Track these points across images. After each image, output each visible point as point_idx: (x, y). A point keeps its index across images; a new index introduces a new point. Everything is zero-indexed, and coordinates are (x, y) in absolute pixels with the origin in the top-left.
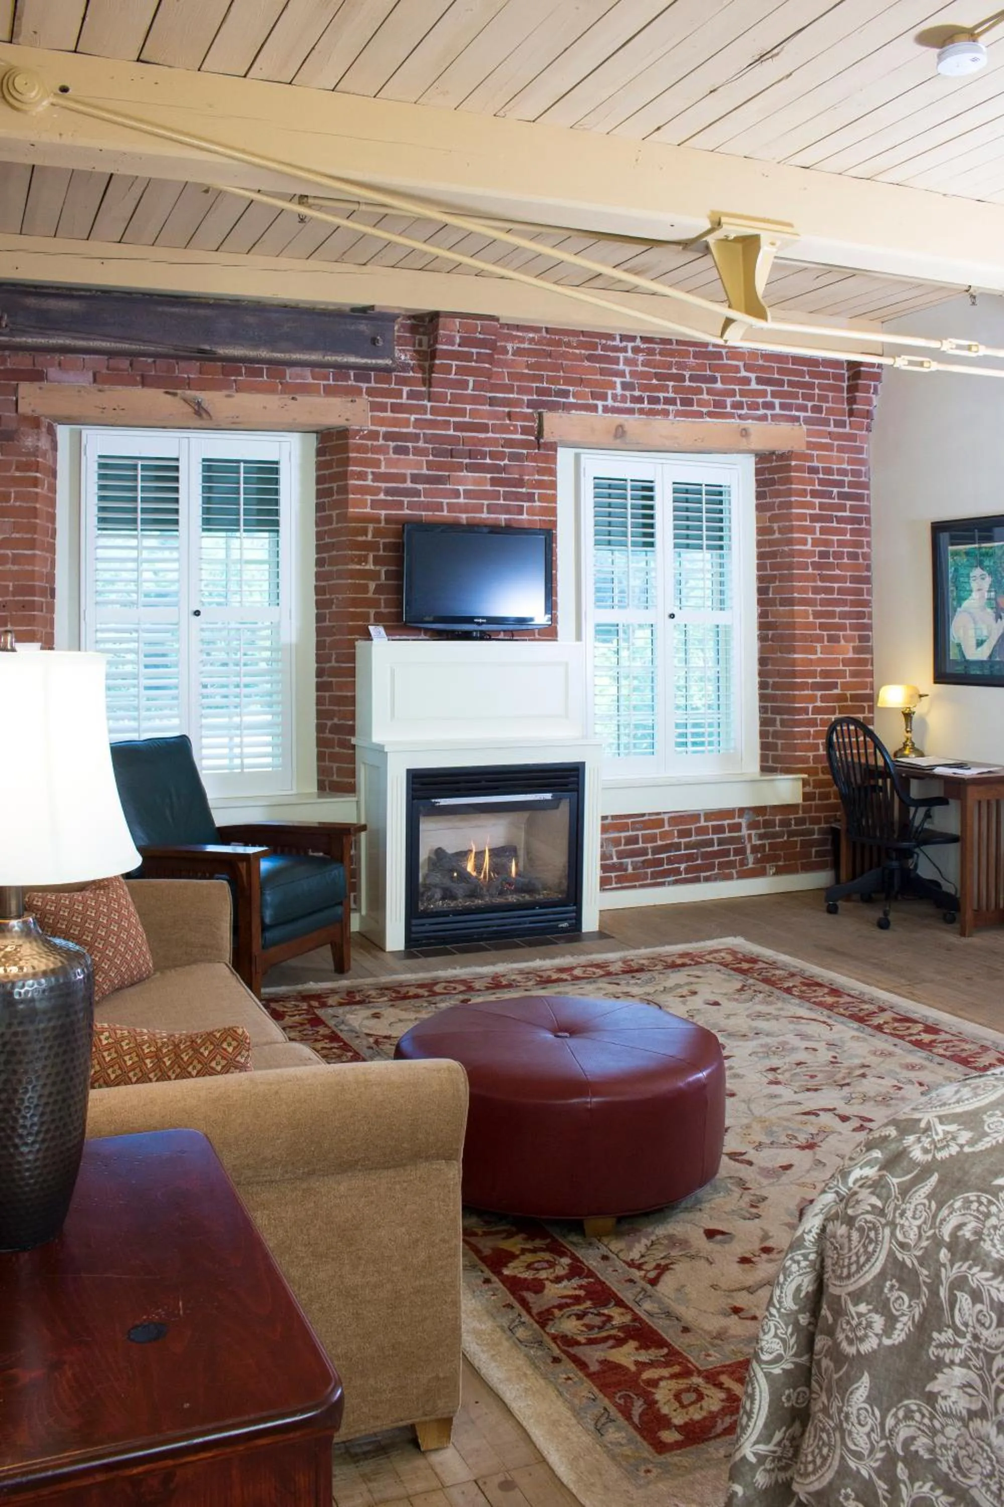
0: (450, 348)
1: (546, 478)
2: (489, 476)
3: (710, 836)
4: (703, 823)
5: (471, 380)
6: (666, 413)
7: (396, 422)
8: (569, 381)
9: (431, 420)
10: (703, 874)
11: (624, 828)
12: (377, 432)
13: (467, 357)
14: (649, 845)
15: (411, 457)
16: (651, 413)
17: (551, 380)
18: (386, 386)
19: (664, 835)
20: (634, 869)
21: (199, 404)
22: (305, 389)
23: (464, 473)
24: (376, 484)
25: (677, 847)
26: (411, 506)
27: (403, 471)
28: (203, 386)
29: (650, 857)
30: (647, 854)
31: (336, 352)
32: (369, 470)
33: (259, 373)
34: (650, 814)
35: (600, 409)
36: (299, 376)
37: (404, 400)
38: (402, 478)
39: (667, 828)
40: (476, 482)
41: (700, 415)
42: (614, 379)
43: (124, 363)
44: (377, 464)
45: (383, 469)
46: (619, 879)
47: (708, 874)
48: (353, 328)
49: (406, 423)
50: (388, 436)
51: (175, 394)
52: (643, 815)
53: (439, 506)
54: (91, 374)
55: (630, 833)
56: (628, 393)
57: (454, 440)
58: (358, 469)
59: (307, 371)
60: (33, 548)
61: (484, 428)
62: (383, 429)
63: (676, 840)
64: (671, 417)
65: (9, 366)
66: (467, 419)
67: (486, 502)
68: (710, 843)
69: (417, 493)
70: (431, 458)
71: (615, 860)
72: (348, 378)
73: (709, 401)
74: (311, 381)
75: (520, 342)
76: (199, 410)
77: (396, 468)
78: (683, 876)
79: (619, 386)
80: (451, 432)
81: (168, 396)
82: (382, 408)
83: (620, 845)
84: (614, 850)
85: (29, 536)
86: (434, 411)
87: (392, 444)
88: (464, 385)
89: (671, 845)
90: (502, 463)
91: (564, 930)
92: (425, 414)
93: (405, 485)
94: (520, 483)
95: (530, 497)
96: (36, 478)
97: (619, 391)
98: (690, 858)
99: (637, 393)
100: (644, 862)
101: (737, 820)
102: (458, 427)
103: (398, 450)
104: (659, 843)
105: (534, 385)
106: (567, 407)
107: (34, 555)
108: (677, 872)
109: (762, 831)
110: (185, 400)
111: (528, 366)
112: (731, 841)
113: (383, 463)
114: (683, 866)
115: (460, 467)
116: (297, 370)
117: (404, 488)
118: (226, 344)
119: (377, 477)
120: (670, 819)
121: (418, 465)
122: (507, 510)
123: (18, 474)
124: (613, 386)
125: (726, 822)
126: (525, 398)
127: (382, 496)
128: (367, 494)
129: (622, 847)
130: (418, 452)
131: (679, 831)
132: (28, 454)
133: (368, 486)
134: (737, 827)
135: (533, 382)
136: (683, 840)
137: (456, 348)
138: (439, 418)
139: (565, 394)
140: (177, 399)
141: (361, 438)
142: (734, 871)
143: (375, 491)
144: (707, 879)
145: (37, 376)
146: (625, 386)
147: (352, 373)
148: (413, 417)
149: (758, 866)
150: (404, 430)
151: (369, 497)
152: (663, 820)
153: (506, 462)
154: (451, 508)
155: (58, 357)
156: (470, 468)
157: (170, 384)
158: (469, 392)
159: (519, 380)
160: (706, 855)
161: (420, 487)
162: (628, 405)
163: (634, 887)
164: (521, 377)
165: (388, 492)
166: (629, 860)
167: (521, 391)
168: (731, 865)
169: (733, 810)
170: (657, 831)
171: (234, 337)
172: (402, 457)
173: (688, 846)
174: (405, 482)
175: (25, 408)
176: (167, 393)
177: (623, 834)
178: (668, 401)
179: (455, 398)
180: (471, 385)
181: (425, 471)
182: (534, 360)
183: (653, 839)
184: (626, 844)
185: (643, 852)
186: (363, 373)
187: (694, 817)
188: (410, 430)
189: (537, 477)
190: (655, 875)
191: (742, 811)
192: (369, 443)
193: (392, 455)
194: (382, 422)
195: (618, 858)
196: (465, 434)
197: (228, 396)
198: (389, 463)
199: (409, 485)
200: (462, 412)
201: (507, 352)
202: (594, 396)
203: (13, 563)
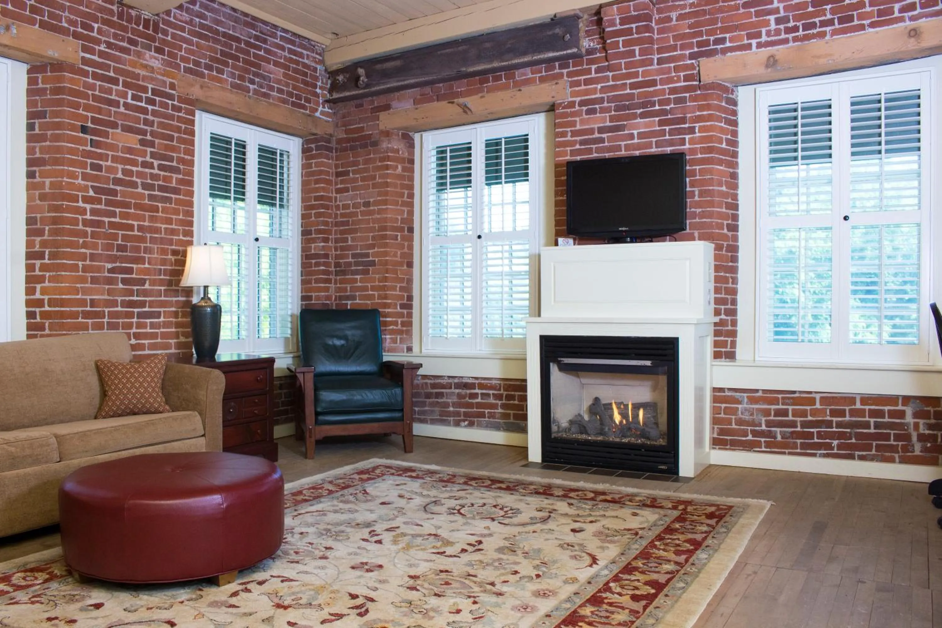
0: (615, 28)
1: (705, 113)
2: (657, 119)
3: (867, 419)
4: (858, 406)
5: (637, 48)
6: (822, 35)
7: (587, 92)
8: (724, 30)
9: (612, 85)
10: (857, 453)
11: (775, 401)
12: (574, 102)
13: (629, 32)
14: (799, 419)
15: (598, 115)
16: (806, 38)
17: (709, 33)
18: (580, 68)
19: (814, 412)
20: (782, 438)
21: (465, 106)
22: (527, 82)
23: (639, 120)
24: (573, 139)
25: (829, 424)
26: (598, 150)
27: (592, 126)
28: (469, 93)
29: (799, 429)
30: (796, 427)
31: (540, 52)
32: (569, 129)
33: (499, 78)
34: (801, 392)
35: (754, 45)
36: (525, 74)
37: (593, 75)
38: (591, 131)
39: (818, 406)
40: (647, 125)
41: (862, 27)
42: (768, 17)
43: (428, 90)
44: (574, 124)
45: (578, 127)
46: (768, 445)
47: (864, 453)
48: (550, 33)
49: (595, 91)
50: (582, 103)
51: (453, 103)
52: (794, 392)
53: (619, 148)
54: (412, 100)
55: (781, 407)
56: (782, 27)
57: (630, 97)
58: (561, 130)
59: (528, 70)
60: (386, 205)
61: (653, 83)
62: (578, 99)
63: (828, 418)
64: (828, 37)
65: (376, 105)
66: (640, 79)
67: (654, 140)
68: (867, 425)
69: (602, 140)
70: (613, 113)
71: (764, 427)
72: (555, 68)
73: (872, 11)
74: (530, 76)
75: (682, 9)
76: (465, 109)
77: (588, 125)
78: (835, 451)
79: (773, 22)
80: (628, 91)
81: (450, 104)
82: (578, 83)
83: (769, 415)
84: (763, 419)
85: (384, 198)
86: (614, 78)
87: (584, 108)
88: (632, 53)
89: (823, 422)
90: (668, 108)
91: (662, 471)
92: (608, 81)
93: (594, 136)
94: (683, 120)
95: (692, 130)
96: (387, 165)
97: (773, 26)
98: (841, 436)
99: (791, 24)
100: (792, 433)
101: (900, 407)
102: (633, 86)
103: (589, 112)
104: (810, 418)
105: (695, 40)
106: (724, 51)
107: (387, 208)
108: (829, 446)
109: (933, 421)
110: (458, 105)
111: (690, 27)
112: (891, 426)
113: (578, 123)
114: (835, 443)
115: (635, 116)
116: (522, 71)
117: (593, 138)
118: (473, 64)
119: (575, 133)
120: (822, 398)
121: (604, 120)
122: (671, 143)
123: (380, 164)
124: (767, 24)
125: (886, 408)
126: (687, 52)
127: (578, 147)
128: (568, 146)
129: (772, 418)
130: (603, 110)
131: (831, 410)
132: (384, 152)
133: (568, 141)
134: (902, 414)
135: (694, 38)
136: (834, 419)
137: (619, 27)
138: (618, 83)
139: (723, 41)
140: (454, 105)
141: (563, 108)
142: (896, 456)
143: (573, 143)
144: (862, 458)
145: (387, 107)
146: (778, 21)
147: (557, 64)
148: (599, 86)
149: (928, 455)
150: (593, 97)
151: (569, 149)
152: (814, 399)
153: (672, 106)
154: (627, 147)
155: (397, 94)
156: (642, 116)
157: (450, 97)
158: (638, 58)
159: (681, 40)
160: (859, 436)
161: (604, 135)
162: (783, 36)
163: (784, 453)
164: (683, 36)
165: (582, 143)
166: (778, 430)
167: (683, 47)
168: (893, 449)
169: (897, 397)
170: (808, 408)
171: (479, 58)
172: (592, 116)
173: (839, 425)
174: (593, 133)
175: (382, 127)
176: (449, 103)
177: (773, 407)
178: (823, 24)
179: (628, 65)
180: (637, 52)
181: (608, 124)
182: (693, 21)
183: (804, 414)
184: (775, 416)
185: (793, 424)
186: (564, 61)
187: (849, 399)
188: (598, 95)
189: (698, 113)
190: (803, 446)
191: (907, 399)
192: (569, 110)
193: (585, 116)
194: (576, 94)
195: (767, 426)
196: (638, 91)
197: (482, 97)
198: (582, 122)
199: (597, 135)
200: (636, 75)
201: (672, 20)
202: (750, 36)
203: (378, 214)
